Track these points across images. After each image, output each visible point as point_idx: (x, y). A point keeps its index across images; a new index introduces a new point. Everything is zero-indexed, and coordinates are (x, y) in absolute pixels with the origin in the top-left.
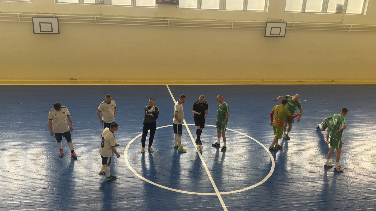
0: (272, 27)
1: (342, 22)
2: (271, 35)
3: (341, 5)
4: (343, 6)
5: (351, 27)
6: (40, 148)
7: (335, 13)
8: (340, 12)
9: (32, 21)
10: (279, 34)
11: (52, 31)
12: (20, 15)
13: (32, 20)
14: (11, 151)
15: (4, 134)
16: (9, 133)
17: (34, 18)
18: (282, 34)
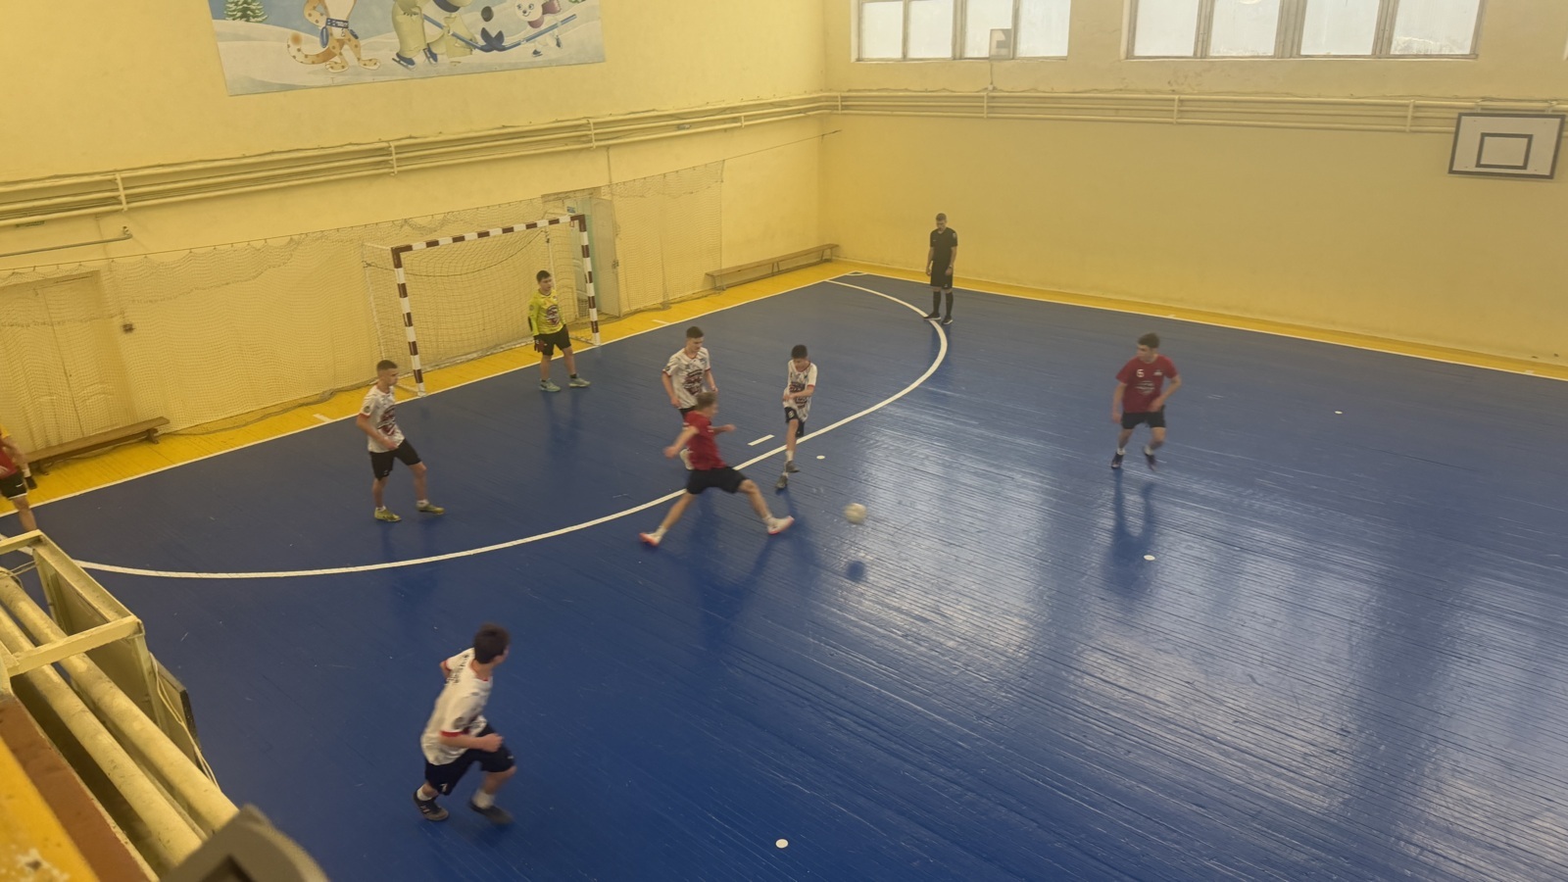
6: (1366, 582)
9: (1454, 129)
11: (1524, 167)
12: (1417, 107)
13: (1455, 125)
14: (1267, 561)
15: (1258, 500)
16: (1275, 500)
17: (1463, 117)
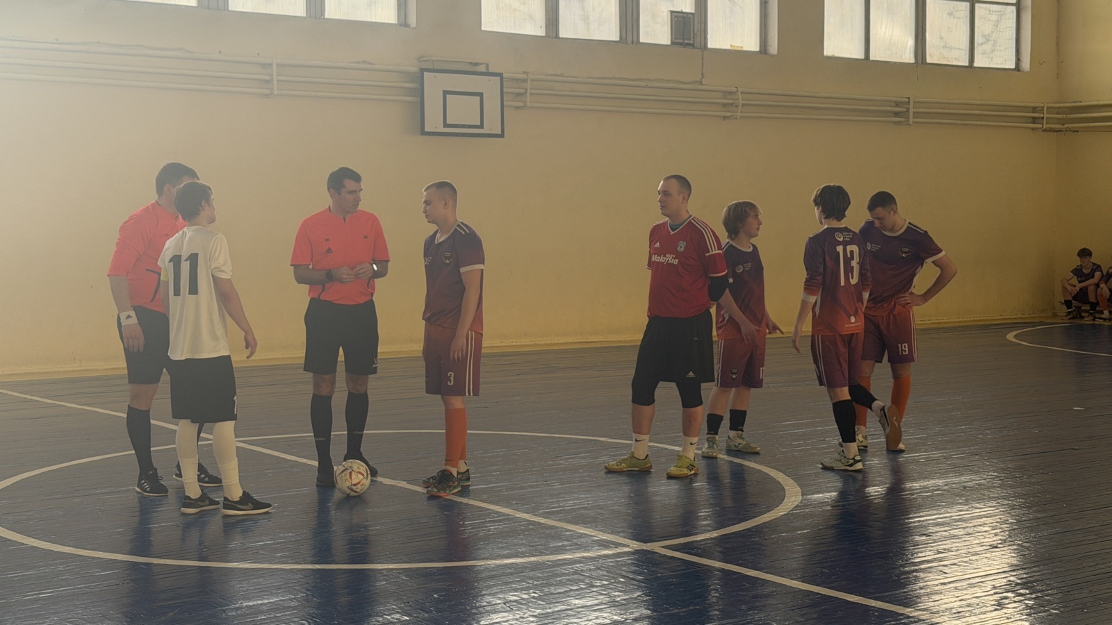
0: (445, 93)
1: (701, 83)
2: (446, 125)
3: (685, 15)
4: (691, 16)
5: (739, 100)
7: (669, 43)
8: (686, 41)
10: (479, 123)
18: (492, 125)
